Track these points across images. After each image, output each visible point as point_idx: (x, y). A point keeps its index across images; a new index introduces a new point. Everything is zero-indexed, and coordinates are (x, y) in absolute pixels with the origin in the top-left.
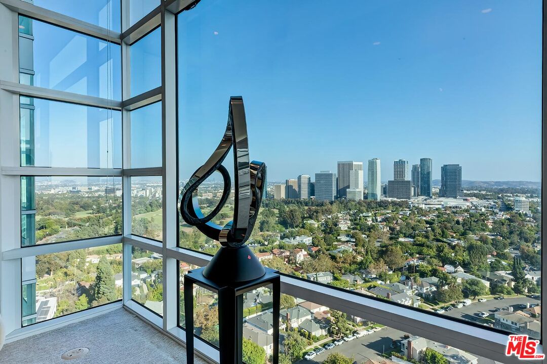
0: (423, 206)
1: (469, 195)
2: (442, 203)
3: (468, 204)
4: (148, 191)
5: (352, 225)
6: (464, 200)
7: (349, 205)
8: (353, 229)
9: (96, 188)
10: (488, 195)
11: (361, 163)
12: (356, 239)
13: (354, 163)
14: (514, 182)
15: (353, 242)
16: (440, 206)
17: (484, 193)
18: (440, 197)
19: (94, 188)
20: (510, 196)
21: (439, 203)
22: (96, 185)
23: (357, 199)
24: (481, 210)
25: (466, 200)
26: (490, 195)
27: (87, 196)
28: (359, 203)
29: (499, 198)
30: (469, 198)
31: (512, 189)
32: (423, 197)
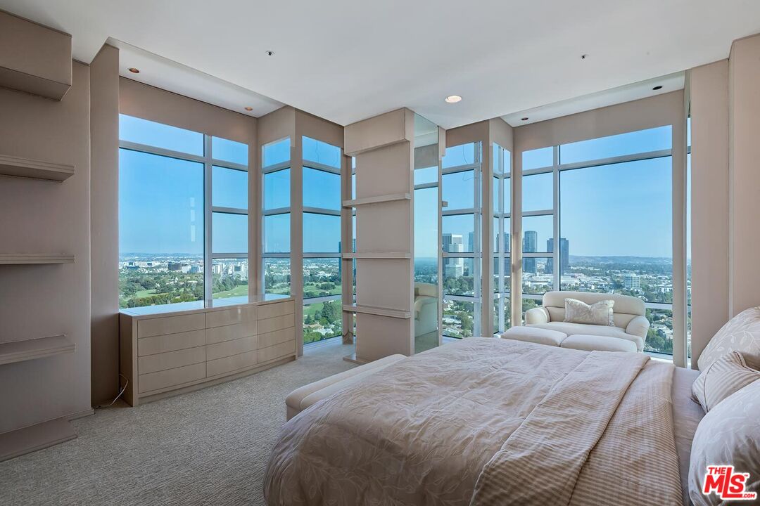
0: (529, 284)
1: (576, 271)
2: (549, 280)
3: (576, 281)
4: (219, 267)
5: (455, 305)
6: (572, 277)
7: (449, 282)
8: (457, 309)
9: (157, 264)
10: (596, 272)
11: (461, 236)
12: (462, 321)
13: (453, 236)
14: (620, 257)
15: (459, 324)
16: (546, 284)
17: (591, 269)
18: (545, 273)
19: (155, 264)
20: (618, 273)
21: (546, 280)
22: (157, 260)
23: (457, 276)
24: (590, 288)
25: (574, 277)
26: (598, 272)
27: (147, 272)
28: (460, 280)
29: (607, 275)
30: (576, 275)
31: (620, 264)
32: (527, 274)
